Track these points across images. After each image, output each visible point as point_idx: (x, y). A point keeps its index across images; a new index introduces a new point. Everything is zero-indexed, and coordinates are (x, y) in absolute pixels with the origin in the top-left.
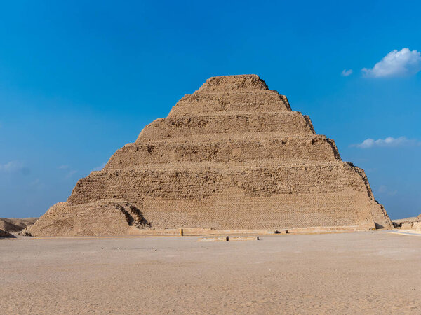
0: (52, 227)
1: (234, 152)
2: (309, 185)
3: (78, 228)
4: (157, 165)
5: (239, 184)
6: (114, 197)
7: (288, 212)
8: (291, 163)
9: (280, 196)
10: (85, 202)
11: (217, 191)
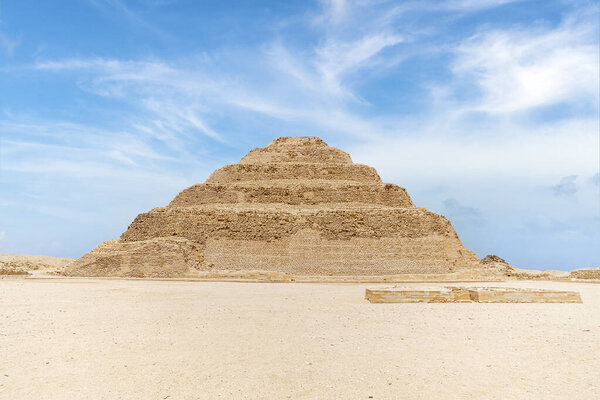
1: (306, 195)
5: (315, 225)
6: (175, 234)
7: (371, 257)
8: (368, 207)
9: (361, 240)
11: (290, 232)
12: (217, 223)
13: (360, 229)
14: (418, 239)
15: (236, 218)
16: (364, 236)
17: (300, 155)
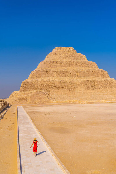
0: (18, 100)
2: (105, 86)
3: (29, 101)
4: (50, 78)
5: (83, 85)
6: (39, 89)
7: (100, 95)
8: (98, 78)
9: (97, 89)
10: (27, 91)
11: (76, 87)
12: (52, 85)
13: (96, 86)
14: (113, 89)
15: (58, 83)
16: (98, 88)
17: (69, 57)
